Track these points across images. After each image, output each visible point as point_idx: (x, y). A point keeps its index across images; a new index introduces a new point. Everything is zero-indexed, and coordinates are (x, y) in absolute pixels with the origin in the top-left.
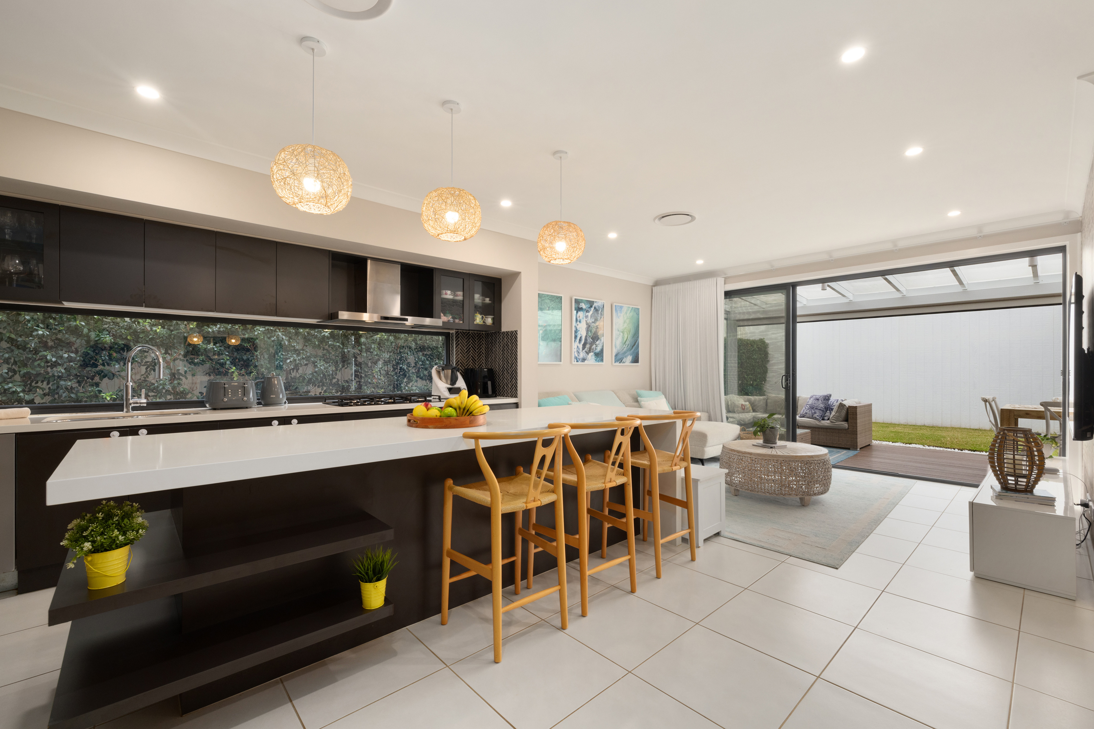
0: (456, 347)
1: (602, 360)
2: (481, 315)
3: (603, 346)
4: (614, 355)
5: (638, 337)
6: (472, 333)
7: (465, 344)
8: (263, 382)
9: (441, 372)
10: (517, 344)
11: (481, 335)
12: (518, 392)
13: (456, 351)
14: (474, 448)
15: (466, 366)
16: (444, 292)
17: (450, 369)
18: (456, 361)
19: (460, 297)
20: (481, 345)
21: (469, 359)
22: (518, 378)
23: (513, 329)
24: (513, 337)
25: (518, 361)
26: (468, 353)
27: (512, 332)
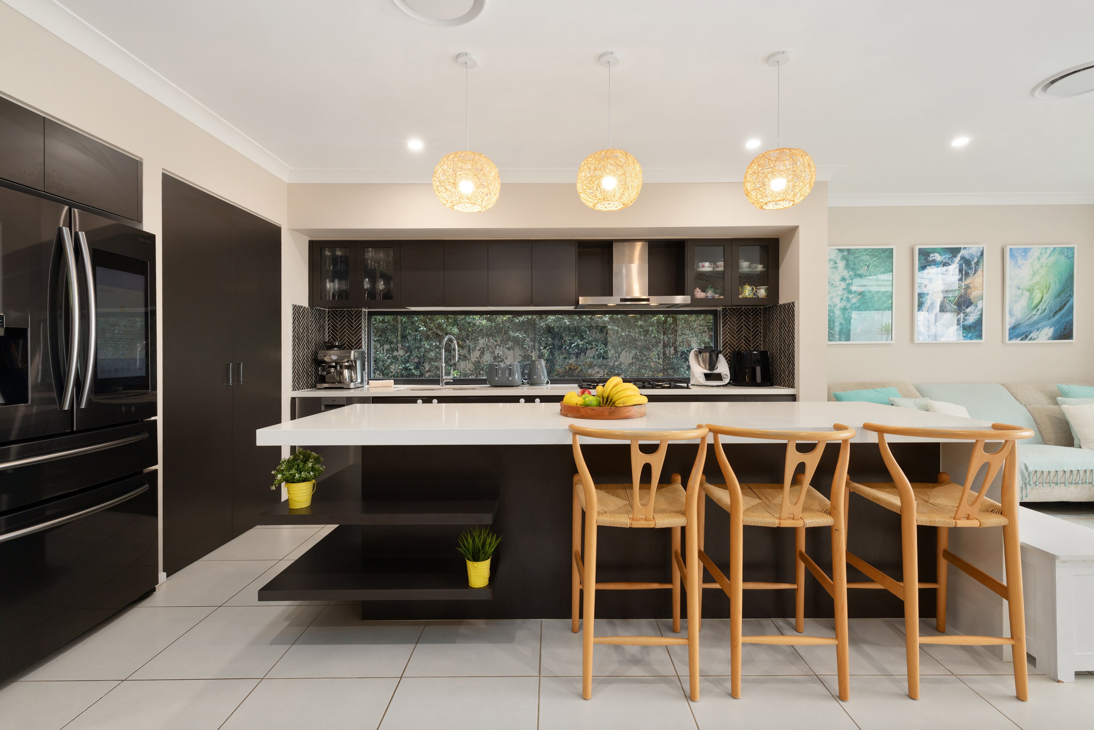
0: (723, 327)
1: (980, 336)
2: (751, 286)
3: (981, 315)
4: (1007, 327)
5: (1071, 296)
6: (744, 308)
7: (735, 322)
8: (529, 364)
9: (699, 355)
10: (794, 320)
11: (758, 310)
12: (796, 381)
13: (723, 331)
14: (572, 443)
15: (737, 348)
16: (701, 264)
17: (708, 352)
18: (723, 342)
19: (720, 267)
20: (758, 322)
21: (740, 340)
22: (796, 363)
23: (790, 301)
24: (790, 309)
25: (796, 341)
26: (739, 333)
27: (789, 304)
